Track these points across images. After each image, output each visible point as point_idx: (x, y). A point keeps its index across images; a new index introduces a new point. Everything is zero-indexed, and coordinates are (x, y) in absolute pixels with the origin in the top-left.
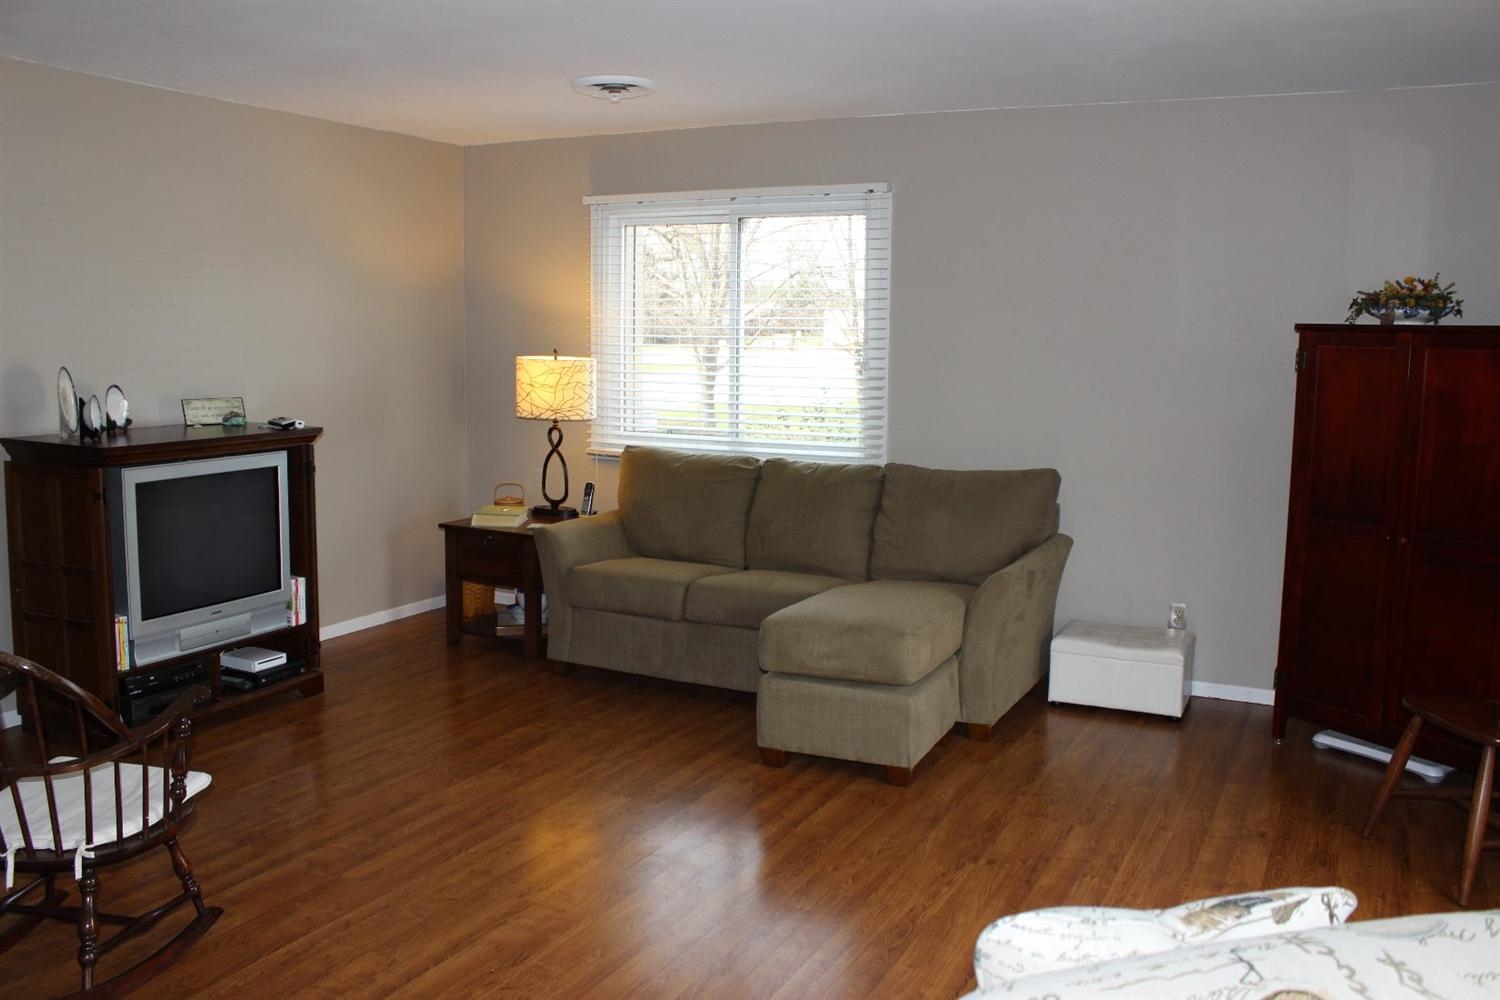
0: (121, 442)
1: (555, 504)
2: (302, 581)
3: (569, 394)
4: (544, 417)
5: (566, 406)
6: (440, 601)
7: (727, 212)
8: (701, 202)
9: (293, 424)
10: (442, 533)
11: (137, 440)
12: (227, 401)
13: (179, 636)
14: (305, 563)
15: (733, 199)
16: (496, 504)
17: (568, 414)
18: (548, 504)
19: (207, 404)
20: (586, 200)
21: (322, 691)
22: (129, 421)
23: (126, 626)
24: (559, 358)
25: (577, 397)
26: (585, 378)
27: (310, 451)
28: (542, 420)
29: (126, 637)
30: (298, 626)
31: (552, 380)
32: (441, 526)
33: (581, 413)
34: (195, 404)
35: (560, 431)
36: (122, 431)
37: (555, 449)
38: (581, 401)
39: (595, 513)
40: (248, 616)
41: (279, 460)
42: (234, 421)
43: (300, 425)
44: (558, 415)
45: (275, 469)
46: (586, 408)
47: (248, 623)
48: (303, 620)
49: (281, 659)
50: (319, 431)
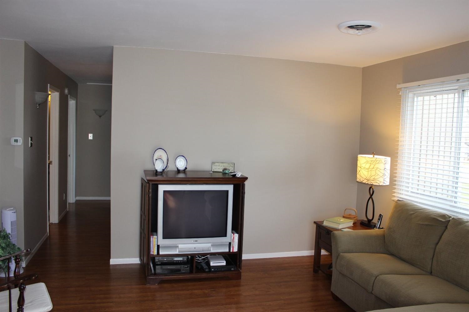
0: (181, 176)
1: (370, 221)
2: (236, 236)
3: (373, 173)
4: (364, 182)
5: (372, 178)
6: (311, 253)
7: (456, 87)
8: (443, 83)
9: (236, 175)
10: (315, 226)
11: (189, 175)
12: (229, 164)
13: (178, 246)
14: (238, 227)
15: (458, 80)
16: (344, 217)
17: (372, 182)
18: (366, 219)
19: (221, 164)
20: (399, 86)
21: (241, 279)
22: (186, 168)
23: (156, 239)
24: (375, 156)
25: (376, 175)
26: (381, 166)
27: (243, 186)
29: (156, 243)
30: (233, 252)
31: (367, 166)
32: (315, 222)
33: (378, 182)
34: (217, 164)
35: (373, 189)
36: (184, 171)
37: (371, 196)
38: (378, 177)
39: (382, 228)
40: (210, 245)
41: (230, 188)
42: (227, 171)
44: (369, 182)
45: (227, 191)
46: (381, 180)
47: (210, 247)
48: (236, 250)
49: (223, 263)
50: (246, 178)
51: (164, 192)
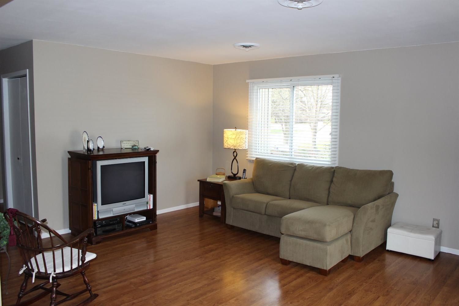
0: (101, 153)
1: (235, 175)
2: (152, 196)
3: (239, 141)
4: (231, 148)
5: (238, 144)
6: (197, 204)
7: (289, 84)
8: (281, 82)
9: (150, 149)
10: (199, 182)
11: (106, 152)
12: (134, 141)
13: (113, 210)
14: (153, 190)
15: (291, 80)
16: (216, 174)
17: (238, 147)
18: (233, 175)
19: (128, 142)
20: (247, 81)
21: (157, 229)
22: (104, 147)
23: (96, 207)
24: (237, 130)
25: (241, 142)
26: (244, 136)
27: (155, 157)
28: (231, 149)
29: (96, 210)
30: (150, 209)
31: (234, 137)
32: (198, 180)
33: (242, 147)
34: (124, 142)
35: (236, 153)
36: (102, 150)
37: (235, 158)
38: (242, 143)
39: (246, 178)
40: (134, 205)
41: (146, 159)
42: (135, 147)
43: (152, 149)
44: (235, 148)
45: (144, 162)
46: (244, 145)
47: (134, 207)
48: (151, 207)
49: (144, 219)
50: (158, 151)
51: (102, 166)
